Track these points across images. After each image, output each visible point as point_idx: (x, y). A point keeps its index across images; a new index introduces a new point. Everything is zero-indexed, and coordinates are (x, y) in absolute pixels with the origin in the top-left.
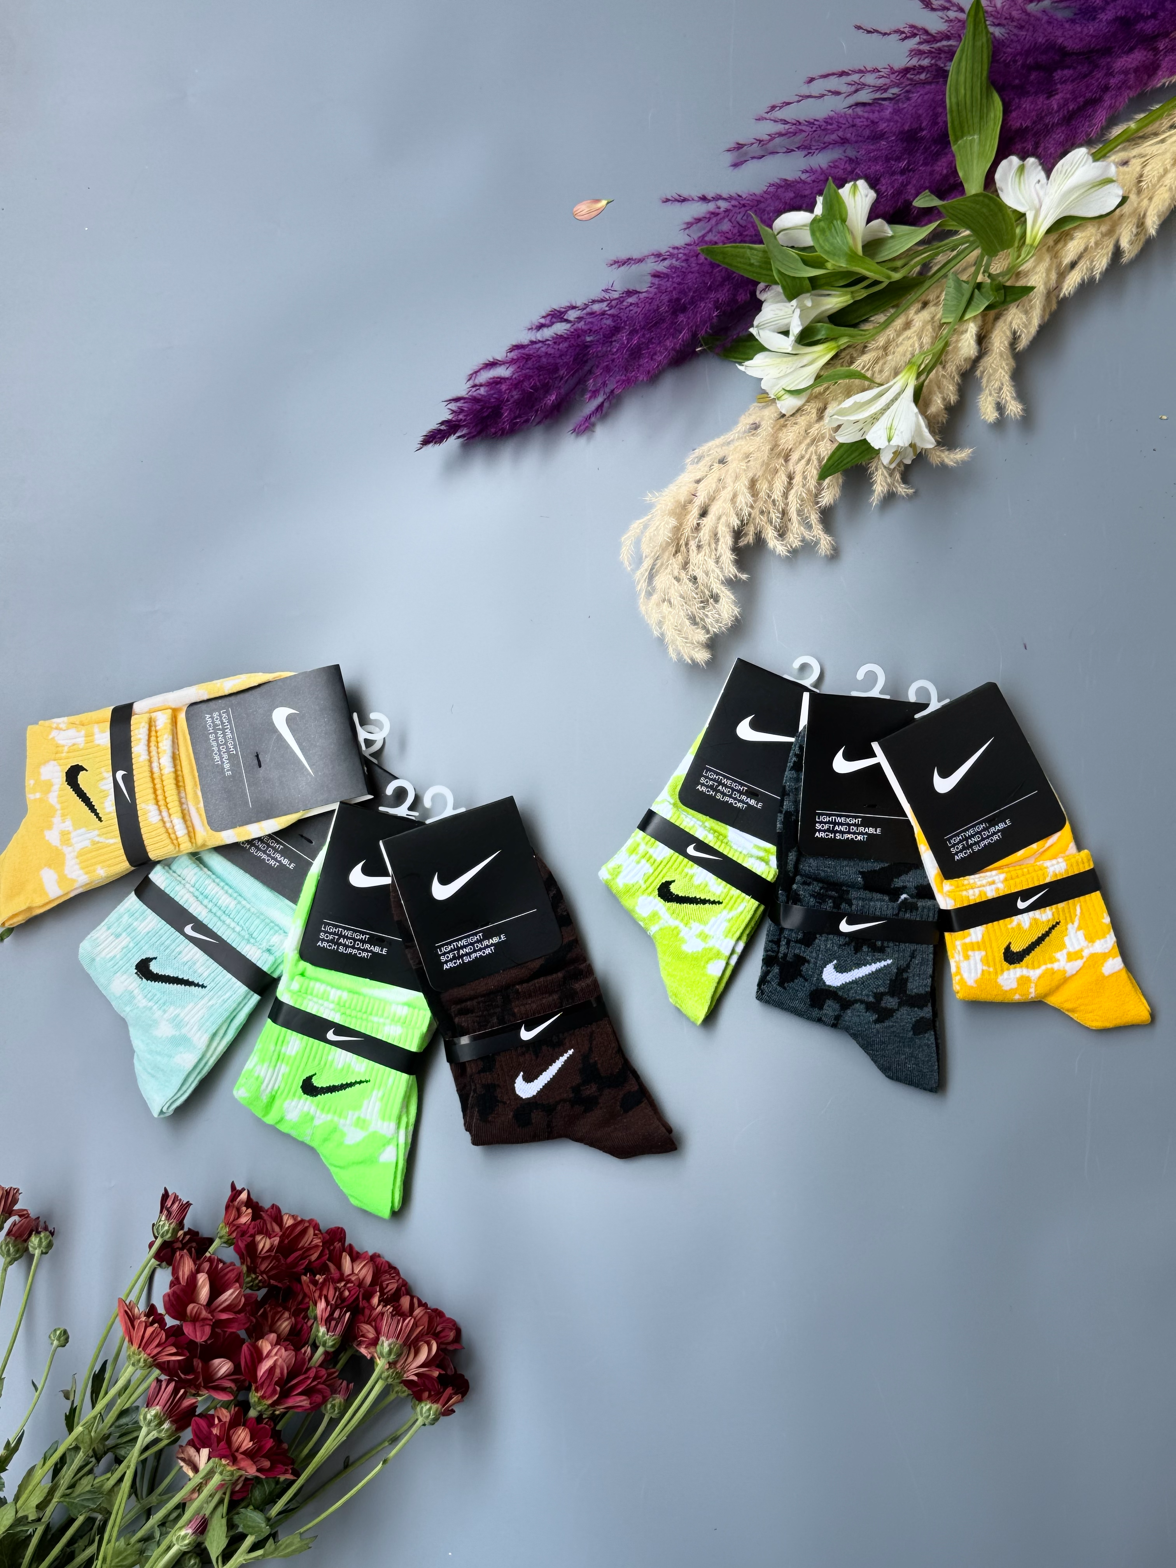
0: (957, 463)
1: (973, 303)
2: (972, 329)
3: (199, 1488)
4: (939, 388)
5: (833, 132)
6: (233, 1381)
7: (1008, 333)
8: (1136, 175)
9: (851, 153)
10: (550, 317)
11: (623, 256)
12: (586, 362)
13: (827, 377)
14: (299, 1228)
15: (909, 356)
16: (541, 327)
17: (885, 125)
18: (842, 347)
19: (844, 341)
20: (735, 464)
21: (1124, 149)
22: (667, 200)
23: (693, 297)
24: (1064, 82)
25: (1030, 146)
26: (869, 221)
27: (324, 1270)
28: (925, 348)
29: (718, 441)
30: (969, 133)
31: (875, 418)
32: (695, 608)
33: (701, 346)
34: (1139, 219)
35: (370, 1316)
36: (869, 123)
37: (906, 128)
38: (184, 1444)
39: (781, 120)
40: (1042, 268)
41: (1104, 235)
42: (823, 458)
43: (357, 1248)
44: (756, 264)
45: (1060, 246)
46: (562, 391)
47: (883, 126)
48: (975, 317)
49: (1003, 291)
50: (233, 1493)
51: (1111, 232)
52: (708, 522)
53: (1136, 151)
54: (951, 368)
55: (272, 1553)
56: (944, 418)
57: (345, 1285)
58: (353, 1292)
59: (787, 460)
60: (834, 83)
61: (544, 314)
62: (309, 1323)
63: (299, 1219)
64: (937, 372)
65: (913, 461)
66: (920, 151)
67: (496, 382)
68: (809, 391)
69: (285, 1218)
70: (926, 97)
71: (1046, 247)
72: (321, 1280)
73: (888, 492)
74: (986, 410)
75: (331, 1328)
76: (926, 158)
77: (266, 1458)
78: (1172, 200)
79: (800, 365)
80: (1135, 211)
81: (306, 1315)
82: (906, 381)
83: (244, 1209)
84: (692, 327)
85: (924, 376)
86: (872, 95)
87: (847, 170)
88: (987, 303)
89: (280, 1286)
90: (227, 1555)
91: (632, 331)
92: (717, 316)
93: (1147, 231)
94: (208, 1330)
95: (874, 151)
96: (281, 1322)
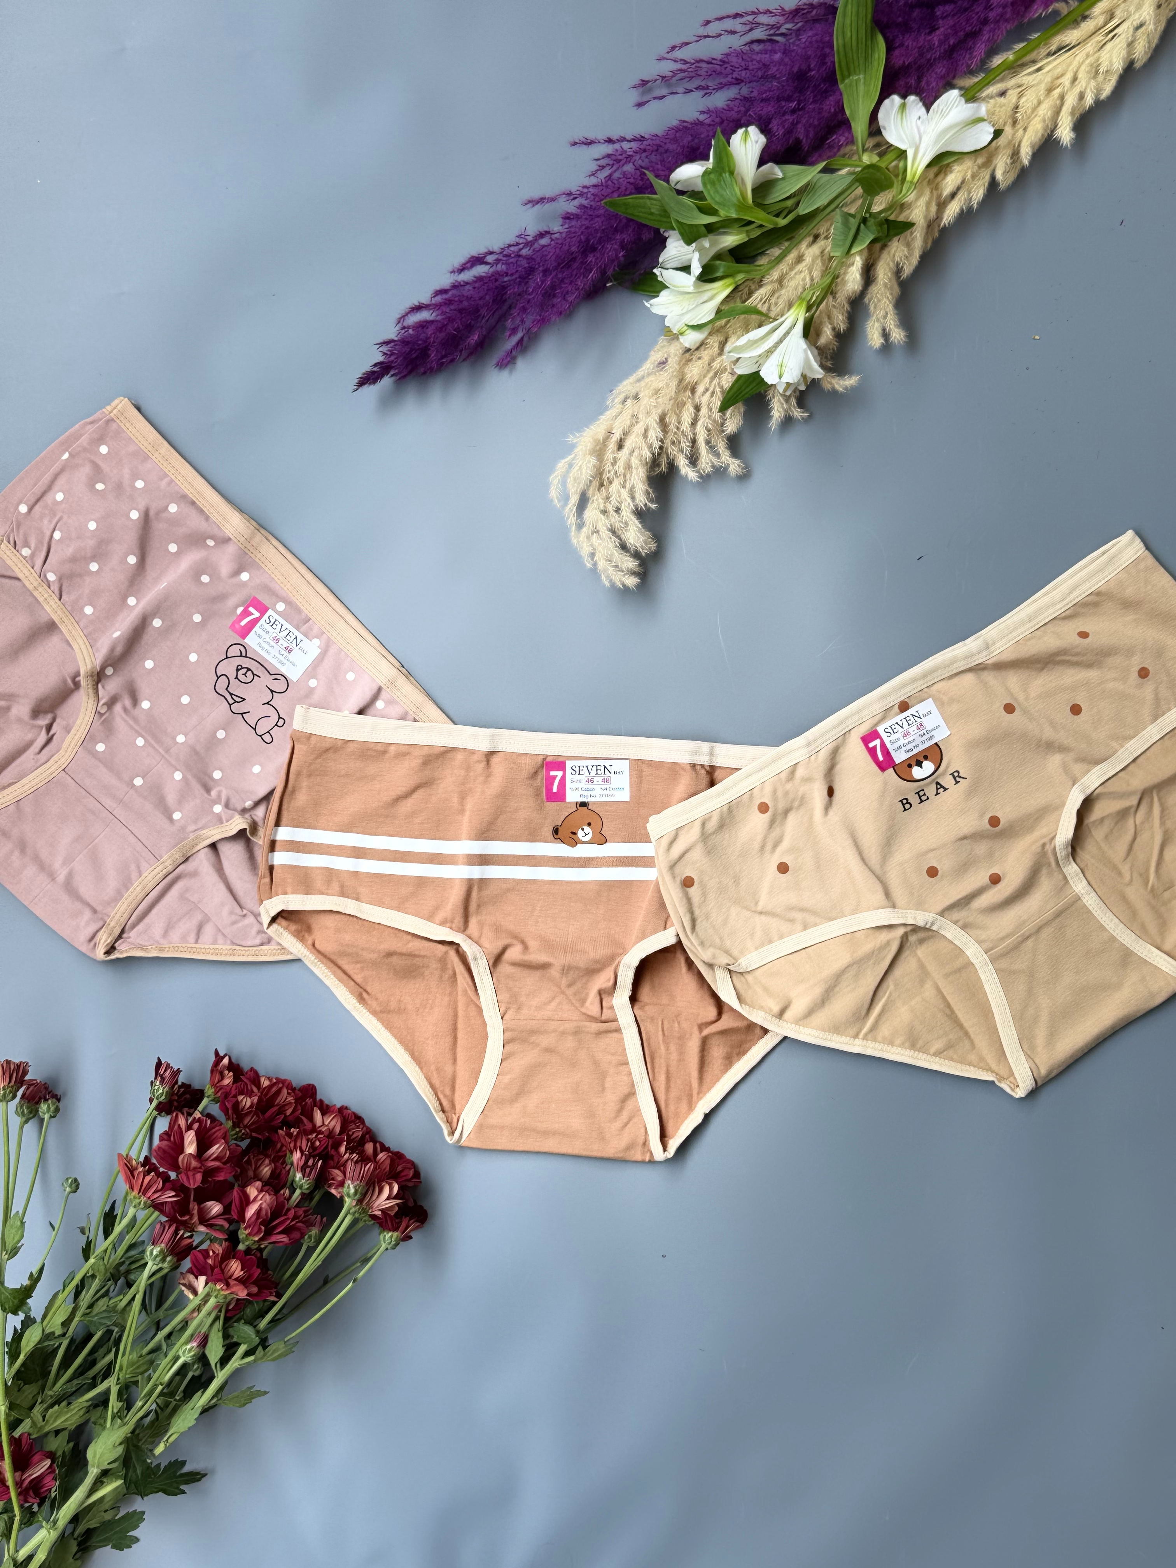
0: (846, 388)
1: (859, 237)
2: (858, 262)
3: (198, 1309)
4: (829, 317)
5: (727, 75)
6: (224, 1220)
7: (891, 264)
8: (1012, 106)
9: (745, 91)
10: (469, 262)
11: (536, 195)
12: (505, 301)
13: (726, 312)
14: (274, 1089)
15: (800, 290)
17: (775, 69)
18: (739, 283)
19: (740, 277)
20: (646, 400)
21: (1002, 80)
22: (575, 144)
23: (601, 237)
24: (943, 18)
25: (913, 82)
26: (762, 162)
27: (297, 1123)
28: (816, 281)
29: (630, 379)
30: (855, 73)
31: (768, 353)
33: (611, 282)
34: (1013, 151)
35: (338, 1162)
36: (761, 65)
37: (795, 70)
38: (184, 1271)
39: (681, 60)
40: (922, 202)
41: (980, 167)
42: (726, 388)
43: (326, 1102)
44: (656, 213)
45: (940, 178)
46: (484, 330)
47: (773, 70)
48: (861, 251)
49: (886, 226)
50: (227, 1311)
51: (988, 162)
52: (623, 456)
53: (1012, 82)
54: (841, 298)
55: (262, 1358)
56: (835, 344)
57: (316, 1137)
58: (322, 1143)
59: (693, 392)
60: (729, 24)
61: (463, 260)
62: (287, 1168)
63: (274, 1080)
64: (827, 303)
65: (807, 388)
66: (810, 90)
67: (422, 325)
68: (710, 325)
69: (262, 1079)
70: (814, 39)
71: (927, 179)
72: (295, 1133)
73: (786, 417)
74: (873, 337)
75: (306, 1174)
76: (815, 96)
77: (255, 1283)
78: (1045, 130)
79: (702, 301)
80: (1010, 142)
81: (284, 1162)
82: (797, 316)
83: (226, 1072)
84: (601, 266)
85: (814, 309)
86: (768, 32)
87: (740, 111)
88: (871, 237)
89: (260, 1137)
90: (224, 1361)
91: (546, 272)
92: (623, 256)
93: (1021, 162)
94: (199, 1177)
95: (765, 92)
96: (261, 1169)
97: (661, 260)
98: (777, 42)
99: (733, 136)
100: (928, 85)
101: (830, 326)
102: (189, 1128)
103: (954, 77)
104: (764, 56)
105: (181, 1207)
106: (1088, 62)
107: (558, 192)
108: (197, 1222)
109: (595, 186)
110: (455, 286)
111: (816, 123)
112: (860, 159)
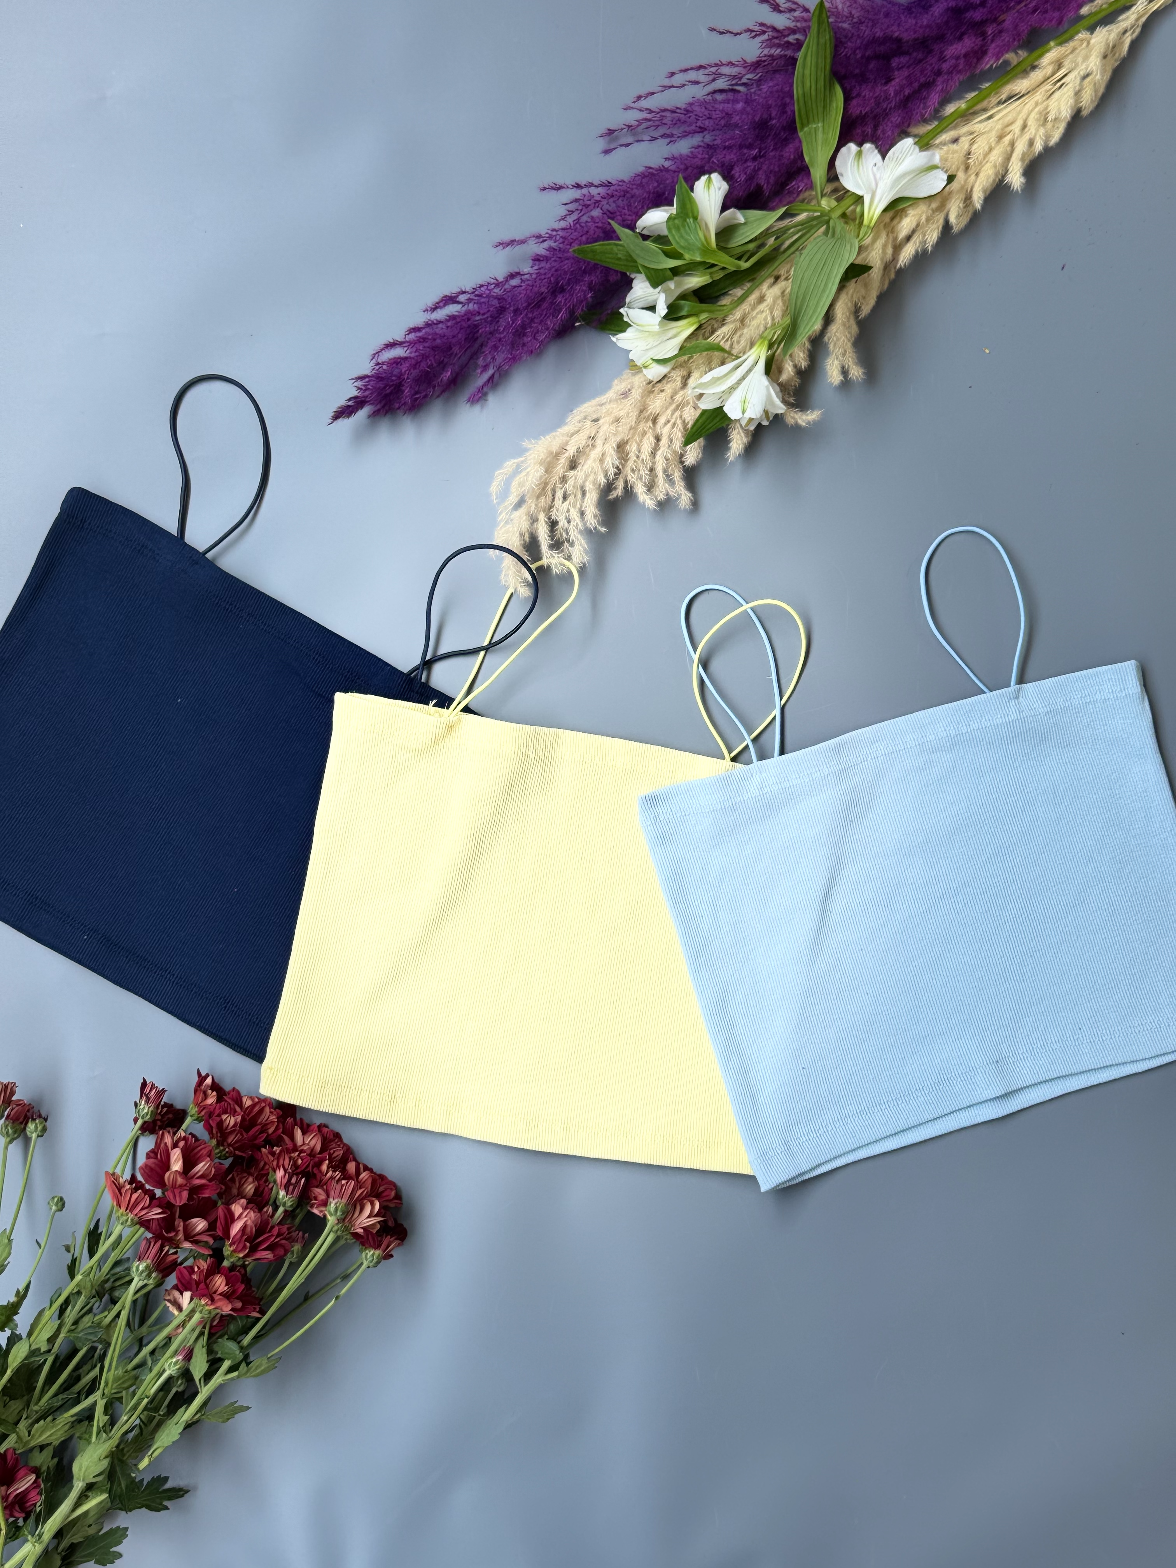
0: (808, 423)
3: (183, 1324)
4: (790, 355)
5: (691, 125)
6: (209, 1236)
7: (849, 304)
8: (964, 152)
9: (708, 138)
10: (442, 301)
11: (507, 238)
12: (477, 338)
13: (690, 348)
14: (257, 1109)
15: (762, 328)
16: (434, 309)
17: (738, 118)
18: (703, 322)
19: (704, 316)
20: (605, 428)
21: (955, 128)
22: (544, 189)
23: (569, 279)
24: (899, 69)
25: (869, 130)
26: (724, 208)
27: (279, 1142)
28: (777, 320)
29: (593, 403)
30: (814, 121)
31: (732, 388)
33: (580, 322)
34: (966, 194)
35: (321, 1181)
36: (724, 115)
37: (757, 119)
38: (169, 1288)
39: (647, 109)
40: (878, 246)
41: (934, 211)
42: (688, 424)
43: (307, 1120)
45: (895, 222)
46: (457, 367)
47: (736, 119)
50: (211, 1327)
51: (942, 206)
52: (575, 475)
53: (964, 129)
54: (803, 338)
55: (246, 1373)
56: (797, 381)
57: (299, 1155)
58: (304, 1161)
59: (655, 423)
60: (693, 75)
61: (436, 299)
62: (270, 1186)
63: (256, 1099)
65: (769, 423)
66: (770, 138)
67: (396, 361)
68: (675, 360)
69: (244, 1099)
70: (775, 89)
71: (882, 224)
72: (278, 1152)
74: (833, 374)
75: (290, 1192)
76: (776, 144)
77: (239, 1298)
78: (996, 175)
79: (667, 338)
80: (962, 187)
81: (267, 1181)
82: (760, 353)
83: (210, 1092)
84: (569, 307)
85: (776, 346)
86: (729, 83)
87: (704, 158)
89: (243, 1155)
90: (208, 1376)
91: (517, 311)
92: (591, 297)
93: (973, 206)
94: (185, 1194)
95: (729, 139)
96: (245, 1186)
97: (627, 300)
98: (739, 92)
99: (697, 183)
100: (884, 134)
102: (175, 1145)
103: (909, 126)
104: (726, 105)
105: (168, 1224)
106: (1037, 110)
107: (528, 235)
108: (183, 1238)
109: (563, 229)
110: (428, 325)
111: (777, 169)
112: (819, 204)
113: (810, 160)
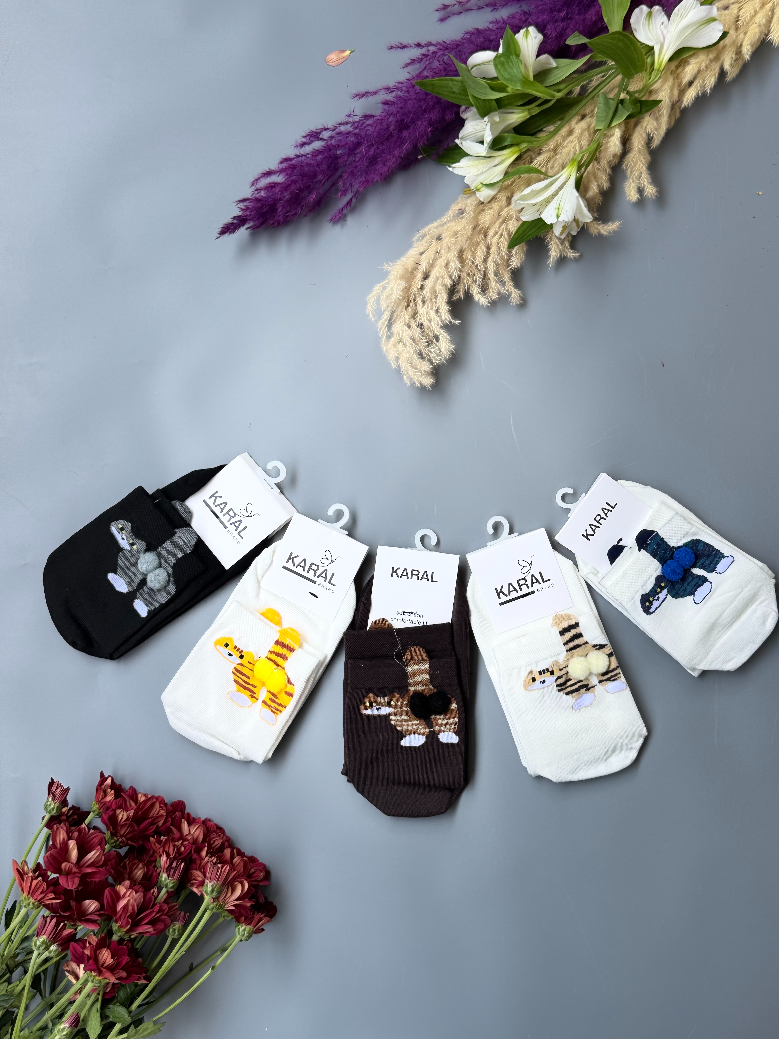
0: (610, 232)
1: (617, 114)
2: (617, 133)
3: (80, 992)
4: (595, 178)
6: (100, 915)
7: (644, 135)
8: (734, 15)
9: (525, 8)
10: (309, 137)
11: (362, 90)
12: (337, 169)
13: (512, 173)
14: (149, 803)
15: (572, 155)
16: (303, 145)
18: (523, 151)
19: (524, 146)
20: (447, 240)
22: (392, 48)
23: (412, 119)
26: (538, 55)
27: (168, 832)
28: (584, 149)
29: (436, 224)
31: (548, 201)
32: (422, 345)
33: (421, 154)
34: (737, 48)
35: (200, 864)
38: (68, 960)
40: (667, 86)
41: (712, 61)
42: (512, 232)
43: (193, 815)
44: (457, 91)
45: (679, 70)
46: (321, 191)
48: (619, 124)
49: (639, 105)
50: (104, 994)
51: (717, 58)
52: (429, 283)
54: (604, 163)
55: (134, 1036)
56: (599, 199)
57: (182, 843)
58: (187, 848)
59: (485, 236)
61: (304, 135)
62: (158, 871)
63: (149, 796)
64: (593, 166)
65: (578, 232)
67: (272, 186)
68: (500, 184)
69: (139, 796)
71: (670, 71)
72: (164, 840)
73: (561, 255)
74: (630, 193)
75: (171, 875)
76: (579, 10)
77: (124, 969)
78: (761, 33)
79: (493, 165)
80: (734, 42)
81: (153, 865)
82: (570, 173)
83: (109, 791)
84: (413, 140)
85: (583, 169)
87: (521, 19)
88: (627, 114)
89: (135, 845)
91: (370, 145)
92: (431, 131)
93: (743, 58)
96: (135, 872)
97: (460, 135)
99: (517, 34)
101: (596, 183)
107: (379, 87)
108: (77, 917)
109: (408, 81)
110: (298, 156)
113: (608, 20)
